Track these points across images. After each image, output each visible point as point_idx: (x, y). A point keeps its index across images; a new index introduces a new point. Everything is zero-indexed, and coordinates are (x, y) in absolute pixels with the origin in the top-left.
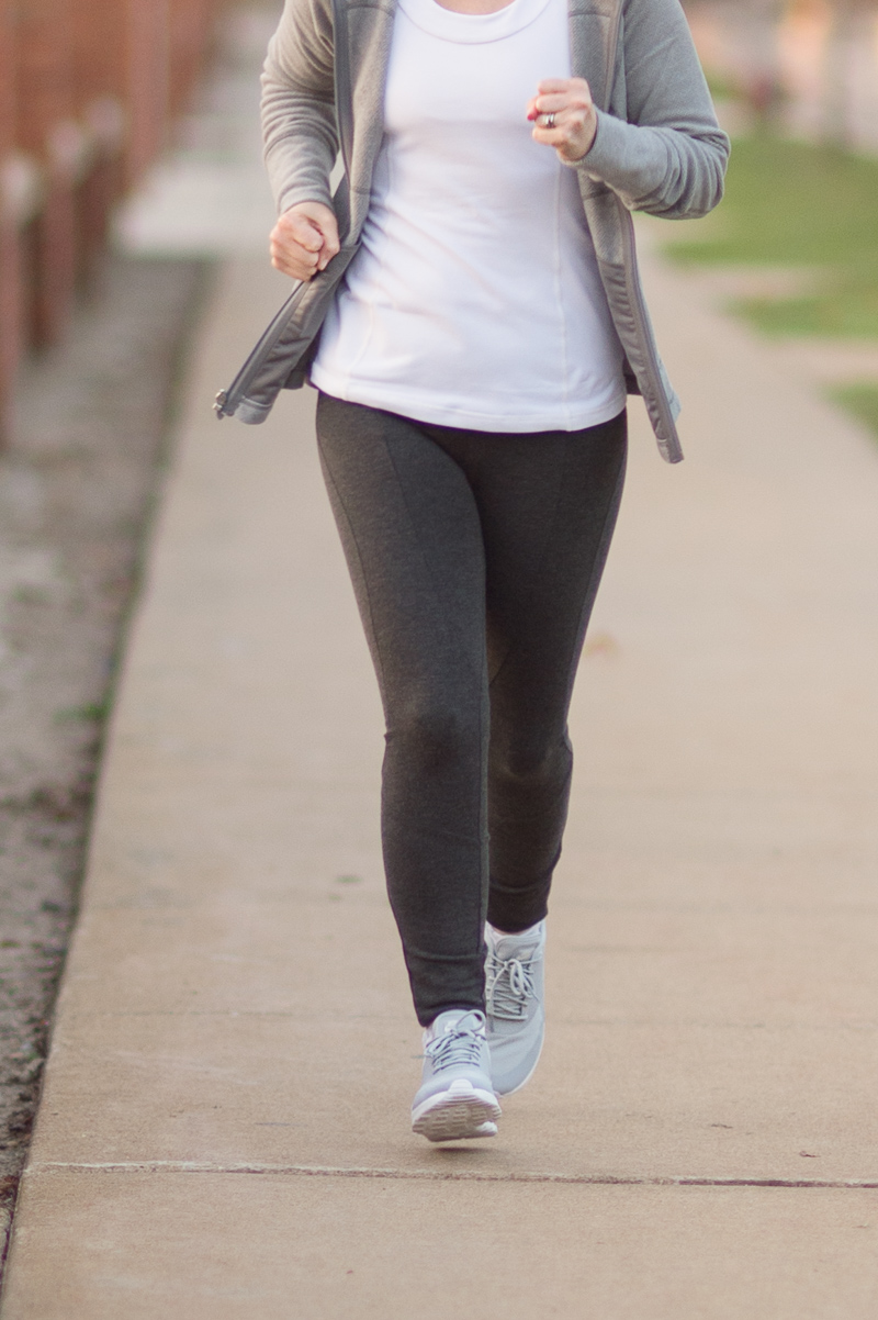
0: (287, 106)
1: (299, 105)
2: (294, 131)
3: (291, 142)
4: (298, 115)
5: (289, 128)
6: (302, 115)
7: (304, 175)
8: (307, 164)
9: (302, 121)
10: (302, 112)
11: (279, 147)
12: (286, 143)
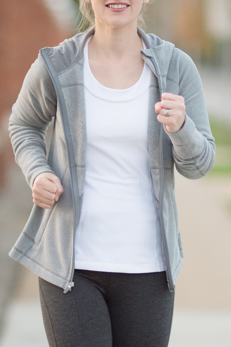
0: (25, 134)
1: (29, 133)
2: (30, 144)
3: (29, 148)
4: (31, 137)
5: (28, 143)
6: (32, 137)
7: (40, 162)
8: (39, 158)
9: (33, 139)
10: (32, 136)
11: (25, 151)
12: (27, 149)
